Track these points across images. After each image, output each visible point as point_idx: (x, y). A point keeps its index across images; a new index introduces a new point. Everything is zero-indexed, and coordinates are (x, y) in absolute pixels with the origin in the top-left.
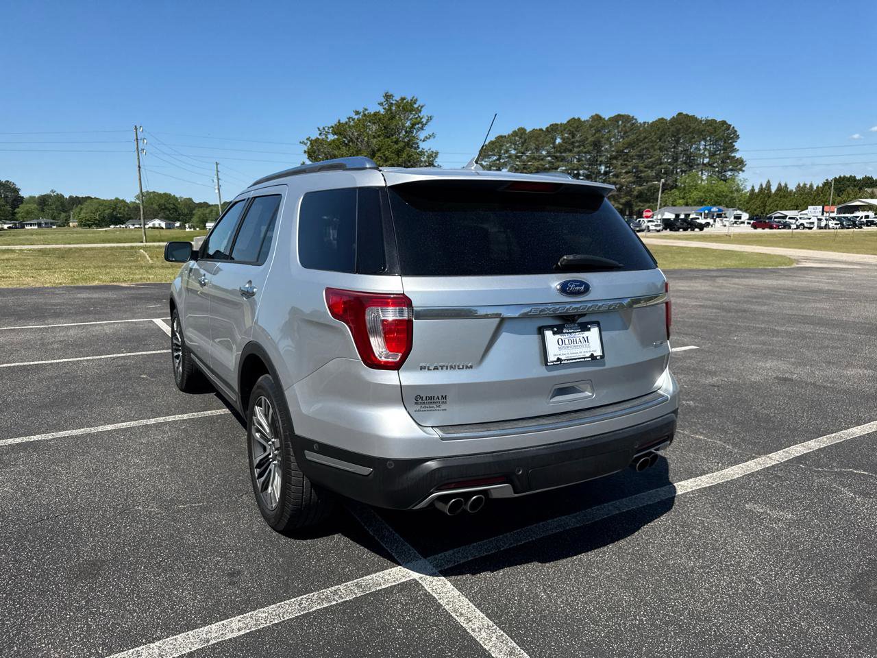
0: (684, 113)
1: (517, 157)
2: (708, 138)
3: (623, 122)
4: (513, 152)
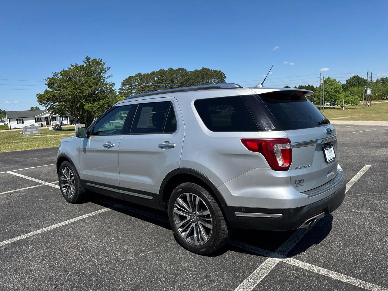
0: (205, 68)
1: (139, 86)
2: (215, 78)
3: (182, 71)
4: (137, 83)
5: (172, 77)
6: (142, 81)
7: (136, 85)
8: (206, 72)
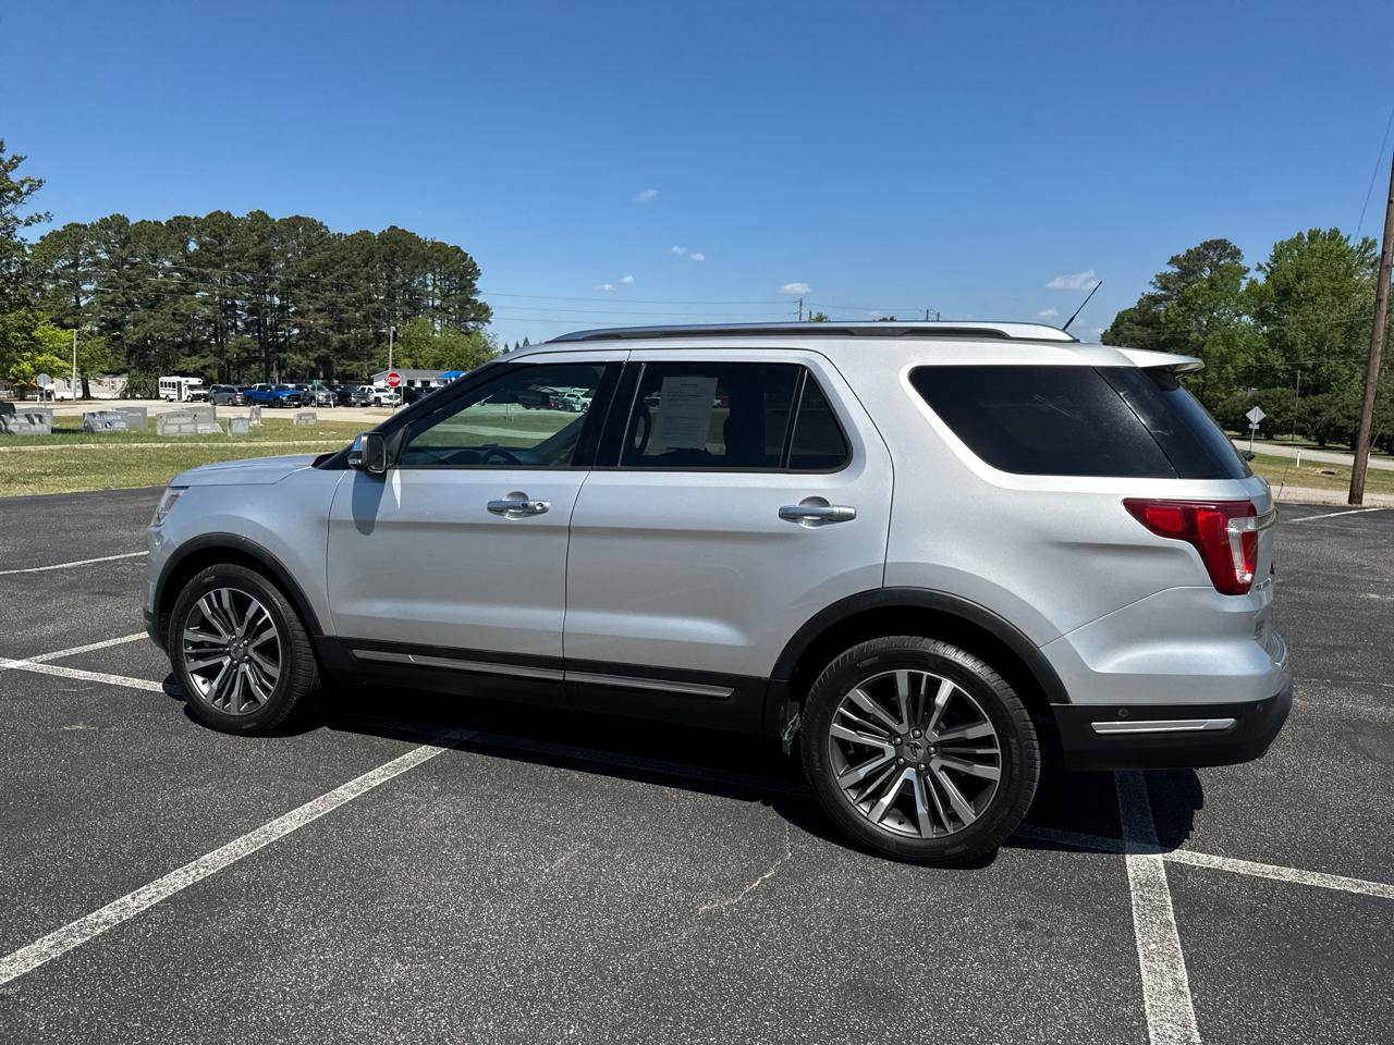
0: (400, 228)
1: (114, 266)
2: (438, 270)
3: (304, 229)
4: (104, 256)
5: (264, 245)
6: (127, 250)
7: (98, 263)
8: (406, 246)
